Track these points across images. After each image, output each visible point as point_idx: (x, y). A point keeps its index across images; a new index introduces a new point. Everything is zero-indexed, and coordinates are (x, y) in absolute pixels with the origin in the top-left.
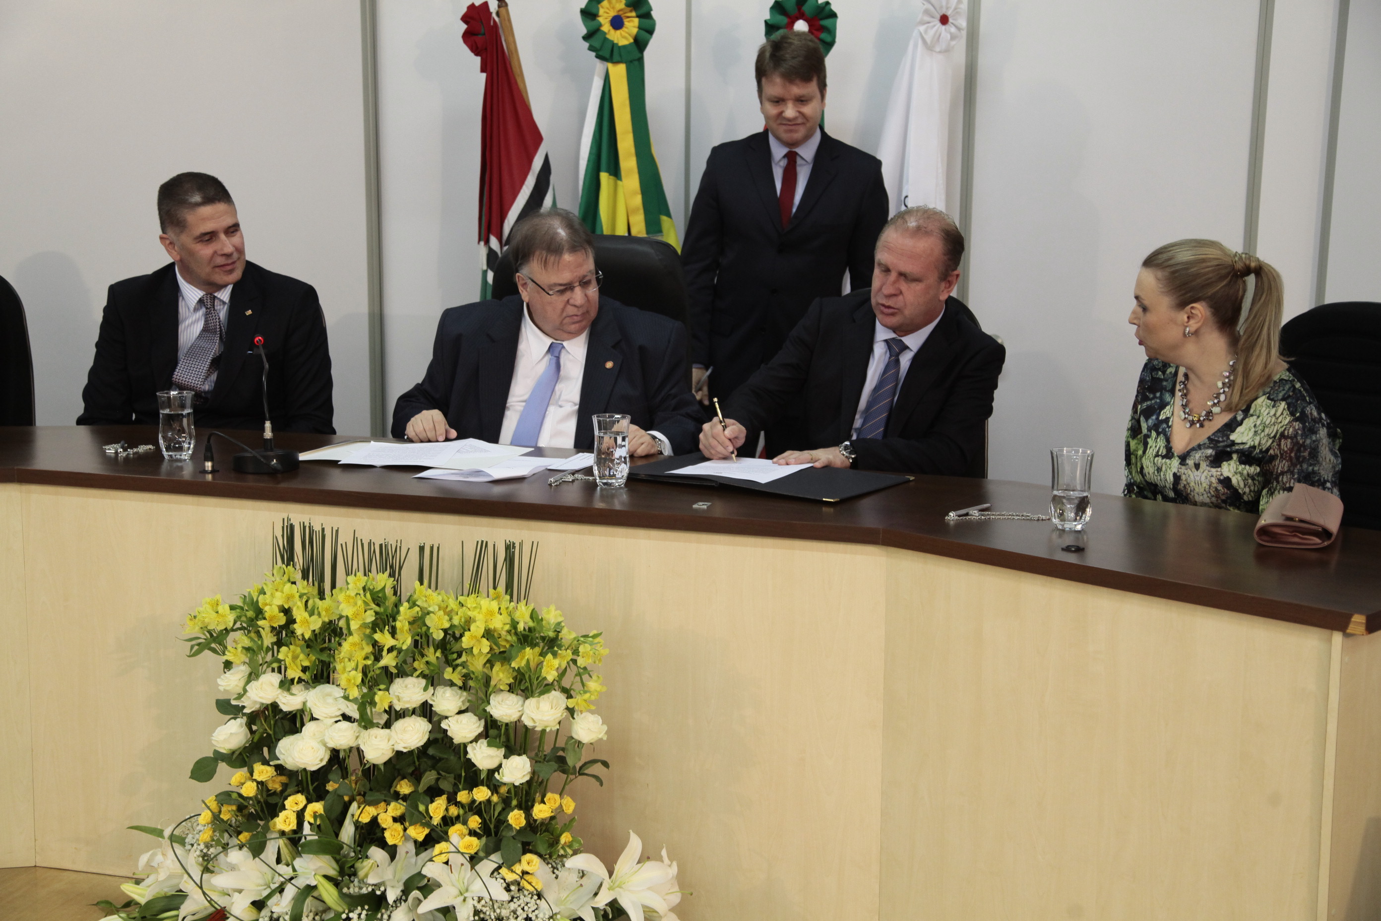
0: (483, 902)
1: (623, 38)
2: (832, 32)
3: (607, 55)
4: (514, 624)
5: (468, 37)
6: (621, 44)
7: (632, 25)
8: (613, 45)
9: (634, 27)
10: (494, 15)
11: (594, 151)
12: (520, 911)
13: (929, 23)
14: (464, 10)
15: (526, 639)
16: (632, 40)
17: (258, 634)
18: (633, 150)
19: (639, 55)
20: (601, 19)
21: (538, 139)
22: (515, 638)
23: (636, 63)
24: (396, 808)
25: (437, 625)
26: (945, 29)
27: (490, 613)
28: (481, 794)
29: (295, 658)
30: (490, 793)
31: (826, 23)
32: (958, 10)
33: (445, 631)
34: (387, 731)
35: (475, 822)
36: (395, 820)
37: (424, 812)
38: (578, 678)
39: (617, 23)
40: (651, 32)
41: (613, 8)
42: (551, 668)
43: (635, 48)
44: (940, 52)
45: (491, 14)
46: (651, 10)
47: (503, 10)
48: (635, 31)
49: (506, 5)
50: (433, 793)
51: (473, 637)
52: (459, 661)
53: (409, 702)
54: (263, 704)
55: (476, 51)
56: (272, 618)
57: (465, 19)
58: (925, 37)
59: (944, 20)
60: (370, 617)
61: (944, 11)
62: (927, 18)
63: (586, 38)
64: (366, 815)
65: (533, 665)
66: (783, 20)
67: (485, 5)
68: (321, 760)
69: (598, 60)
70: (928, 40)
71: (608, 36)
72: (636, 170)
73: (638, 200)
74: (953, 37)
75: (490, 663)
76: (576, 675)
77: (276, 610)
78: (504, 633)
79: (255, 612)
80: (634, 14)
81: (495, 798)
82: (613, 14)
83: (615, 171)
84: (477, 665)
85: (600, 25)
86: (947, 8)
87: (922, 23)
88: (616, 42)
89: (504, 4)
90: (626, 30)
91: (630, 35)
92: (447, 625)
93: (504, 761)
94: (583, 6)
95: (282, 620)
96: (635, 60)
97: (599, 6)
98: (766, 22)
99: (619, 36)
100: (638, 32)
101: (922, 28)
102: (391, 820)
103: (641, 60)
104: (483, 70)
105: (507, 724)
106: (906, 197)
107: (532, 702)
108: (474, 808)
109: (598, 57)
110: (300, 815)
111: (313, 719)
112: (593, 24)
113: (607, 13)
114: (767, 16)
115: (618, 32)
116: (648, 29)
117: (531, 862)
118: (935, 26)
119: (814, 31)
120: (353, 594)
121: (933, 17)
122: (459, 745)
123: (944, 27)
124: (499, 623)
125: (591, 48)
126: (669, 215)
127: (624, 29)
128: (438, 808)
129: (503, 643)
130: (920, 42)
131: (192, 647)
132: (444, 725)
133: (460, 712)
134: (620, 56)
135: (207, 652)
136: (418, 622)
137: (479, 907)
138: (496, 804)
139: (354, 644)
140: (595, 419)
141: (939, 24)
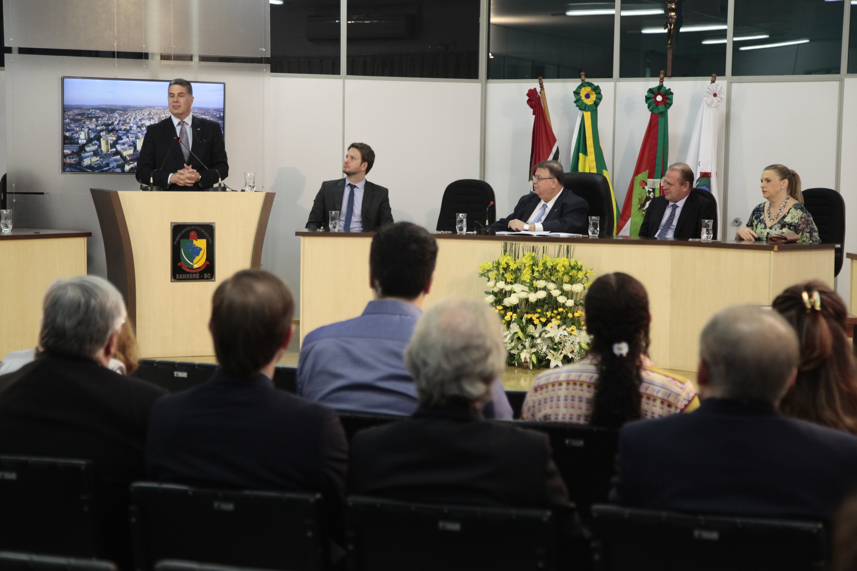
0: (562, 336)
1: (589, 102)
2: (671, 100)
3: (584, 109)
4: (570, 265)
5: (529, 102)
6: (589, 104)
7: (593, 97)
8: (586, 105)
9: (594, 98)
10: (539, 93)
11: (577, 145)
12: (571, 340)
13: (709, 96)
14: (527, 92)
15: (573, 268)
16: (593, 103)
17: (499, 270)
18: (592, 144)
19: (596, 108)
20: (581, 95)
21: (555, 140)
22: (570, 268)
23: (595, 111)
24: (537, 315)
25: (549, 265)
26: (716, 99)
27: (564, 261)
28: (561, 310)
29: (509, 276)
30: (563, 309)
31: (669, 96)
32: (721, 92)
33: (551, 266)
34: (535, 294)
35: (559, 317)
36: (537, 318)
37: (545, 315)
38: (587, 281)
39: (587, 96)
40: (600, 99)
41: (586, 91)
42: (580, 275)
43: (594, 106)
44: (714, 107)
45: (537, 92)
46: (601, 91)
47: (542, 91)
48: (594, 99)
49: (544, 89)
50: (547, 311)
51: (560, 267)
52: (555, 275)
53: (541, 285)
54: (500, 289)
55: (532, 106)
56: (503, 265)
57: (528, 95)
58: (707, 102)
59: (715, 95)
60: (531, 263)
61: (715, 92)
62: (708, 95)
63: (575, 102)
64: (529, 316)
65: (575, 275)
66: (653, 95)
67: (535, 89)
68: (517, 302)
69: (579, 110)
70: (709, 103)
71: (584, 101)
72: (594, 152)
73: (594, 164)
74: (719, 102)
75: (563, 275)
76: (586, 280)
77: (504, 263)
78: (567, 267)
79: (498, 264)
80: (594, 93)
81: (564, 311)
82: (586, 93)
83: (585, 153)
84: (560, 274)
85: (581, 97)
86: (716, 91)
87: (706, 96)
88: (587, 103)
89: (543, 89)
90: (591, 99)
91: (592, 100)
92: (552, 265)
93: (567, 301)
94: (575, 90)
95: (505, 266)
96: (594, 110)
97: (581, 90)
98: (646, 96)
99: (588, 101)
100: (595, 100)
101: (706, 98)
102: (535, 318)
103: (596, 110)
104: (534, 114)
105: (567, 291)
106: (700, 162)
107: (574, 285)
108: (559, 314)
109: (580, 109)
110: (511, 316)
111: (514, 292)
112: (578, 97)
113: (584, 92)
114: (646, 94)
115: (588, 100)
116: (599, 98)
117: (573, 327)
118: (711, 97)
119: (664, 100)
120: (527, 257)
121: (710, 94)
122: (554, 297)
123: (715, 98)
124: (567, 263)
125: (577, 106)
126: (606, 170)
127: (590, 98)
128: (549, 314)
129: (567, 270)
130: (705, 103)
131: (480, 275)
132: (550, 292)
133: (554, 289)
134: (588, 108)
135: (483, 277)
136: (544, 264)
137: (561, 337)
138: (565, 313)
139: (527, 270)
140: (589, 217)
141: (713, 97)
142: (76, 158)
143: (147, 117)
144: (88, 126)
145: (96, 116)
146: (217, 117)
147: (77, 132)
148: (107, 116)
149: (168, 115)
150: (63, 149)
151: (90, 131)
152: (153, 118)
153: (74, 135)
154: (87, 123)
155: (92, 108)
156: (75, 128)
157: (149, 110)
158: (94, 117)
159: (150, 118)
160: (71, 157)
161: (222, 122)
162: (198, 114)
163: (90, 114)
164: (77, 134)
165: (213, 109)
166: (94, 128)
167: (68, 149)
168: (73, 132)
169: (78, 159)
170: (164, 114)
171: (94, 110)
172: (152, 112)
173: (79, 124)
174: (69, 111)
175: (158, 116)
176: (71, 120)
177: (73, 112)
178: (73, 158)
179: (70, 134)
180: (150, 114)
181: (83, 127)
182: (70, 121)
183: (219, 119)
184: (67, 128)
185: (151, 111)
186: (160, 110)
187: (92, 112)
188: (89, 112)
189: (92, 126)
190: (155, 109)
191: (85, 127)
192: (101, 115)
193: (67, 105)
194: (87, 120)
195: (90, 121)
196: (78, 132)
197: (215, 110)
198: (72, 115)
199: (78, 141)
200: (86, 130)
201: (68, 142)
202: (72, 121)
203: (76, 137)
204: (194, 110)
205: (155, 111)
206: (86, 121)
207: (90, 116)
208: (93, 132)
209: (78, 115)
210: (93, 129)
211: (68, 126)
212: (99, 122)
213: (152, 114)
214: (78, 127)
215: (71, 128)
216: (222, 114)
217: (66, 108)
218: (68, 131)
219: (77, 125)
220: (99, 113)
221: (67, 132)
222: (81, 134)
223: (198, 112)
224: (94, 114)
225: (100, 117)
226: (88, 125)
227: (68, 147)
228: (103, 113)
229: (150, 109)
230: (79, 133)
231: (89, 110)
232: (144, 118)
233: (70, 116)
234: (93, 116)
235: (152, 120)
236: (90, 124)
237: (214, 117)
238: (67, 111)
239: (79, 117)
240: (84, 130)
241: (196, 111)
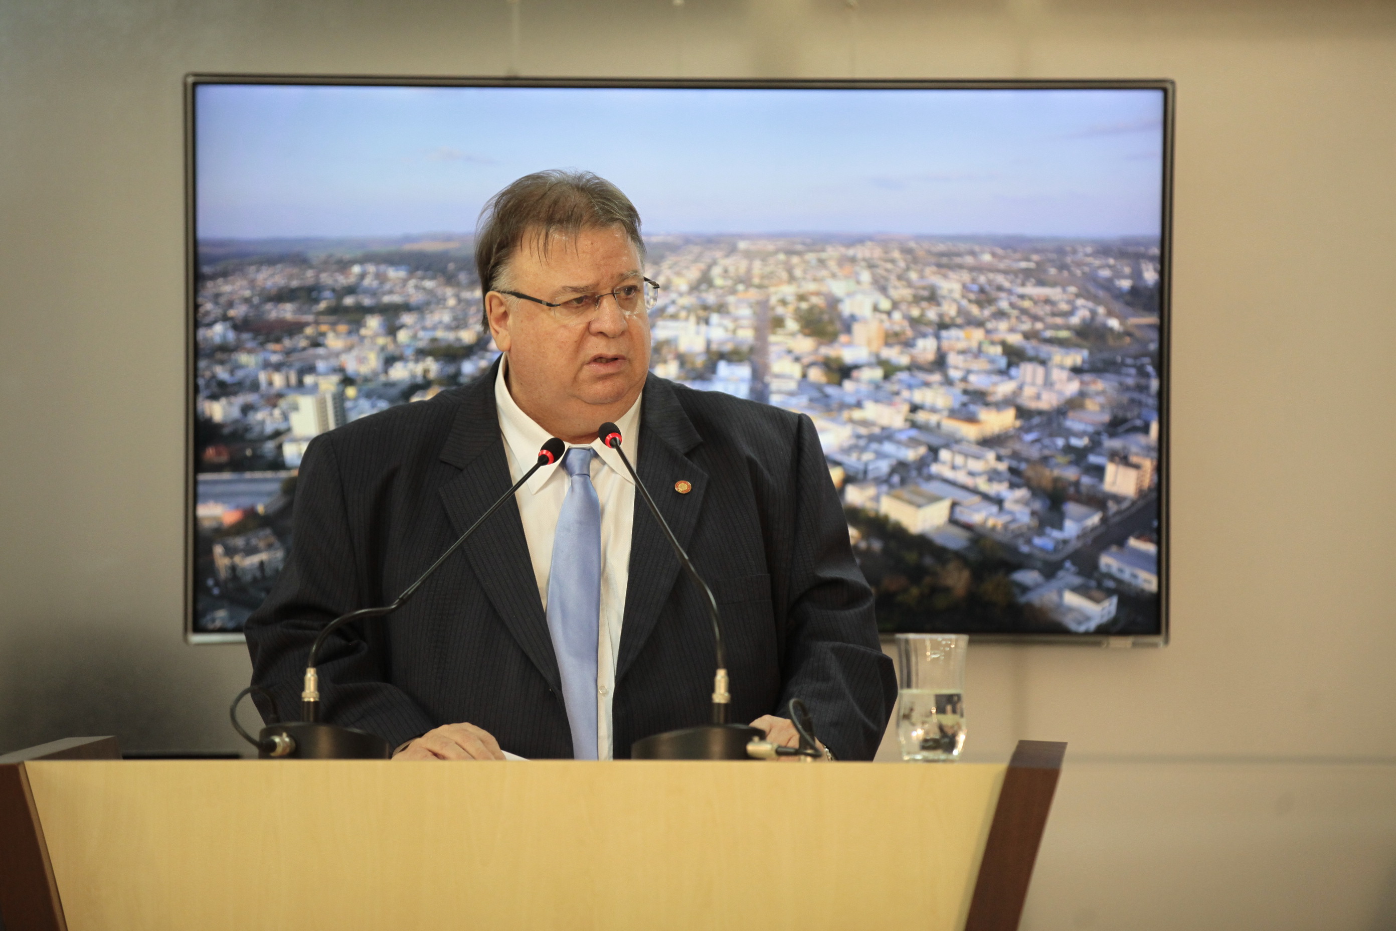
142: (270, 547)
143: (686, 301)
144: (334, 362)
145: (387, 299)
146: (1118, 295)
147: (274, 400)
148: (452, 302)
149: (811, 287)
150: (193, 497)
151: (351, 392)
152: (721, 309)
153: (259, 416)
154: (334, 342)
155: (359, 253)
156: (263, 377)
157: (696, 260)
158: (370, 310)
159: (706, 308)
160: (239, 542)
161: (1153, 319)
162: (1001, 279)
163: (351, 290)
164: (275, 406)
165: (1093, 242)
166: (375, 374)
167: (218, 498)
168: (250, 398)
169: (279, 554)
170: (792, 279)
171: (371, 268)
172: (716, 271)
173: (288, 353)
174: (225, 274)
175: (753, 295)
176: (240, 326)
177: (252, 284)
178: (251, 551)
179: (235, 413)
180: (705, 281)
181: (311, 369)
182: (231, 336)
183: (1128, 304)
184: (214, 377)
185: (714, 263)
186: (764, 257)
187: (362, 276)
188: (342, 280)
189: (362, 360)
190: (732, 250)
191: (321, 365)
192: (416, 297)
193: (221, 244)
194: (333, 325)
195: (350, 333)
196: (280, 396)
197: (1104, 250)
198: (247, 301)
199: (280, 447)
200: (329, 385)
201: (224, 458)
202: (245, 336)
203: (269, 428)
204: (973, 253)
205: (737, 265)
206: (323, 334)
207: (349, 301)
208: (369, 395)
209: (282, 296)
210: (366, 380)
211: (222, 363)
212: (403, 336)
213: (719, 282)
214: (278, 367)
215: (240, 374)
216: (1150, 276)
217: (212, 260)
218: (222, 390)
219: (275, 358)
220: (405, 281)
221: (214, 397)
222: (295, 408)
223: (1002, 266)
224: (373, 293)
225: (407, 307)
226: (337, 355)
227: (219, 489)
228: (429, 284)
229: (707, 258)
230: (283, 404)
231: (344, 266)
232: (671, 310)
233: (231, 305)
234: (367, 301)
235: (715, 318)
236: (349, 349)
237: (1101, 293)
238: (213, 277)
239: (287, 311)
240: (315, 387)
241: (987, 258)
